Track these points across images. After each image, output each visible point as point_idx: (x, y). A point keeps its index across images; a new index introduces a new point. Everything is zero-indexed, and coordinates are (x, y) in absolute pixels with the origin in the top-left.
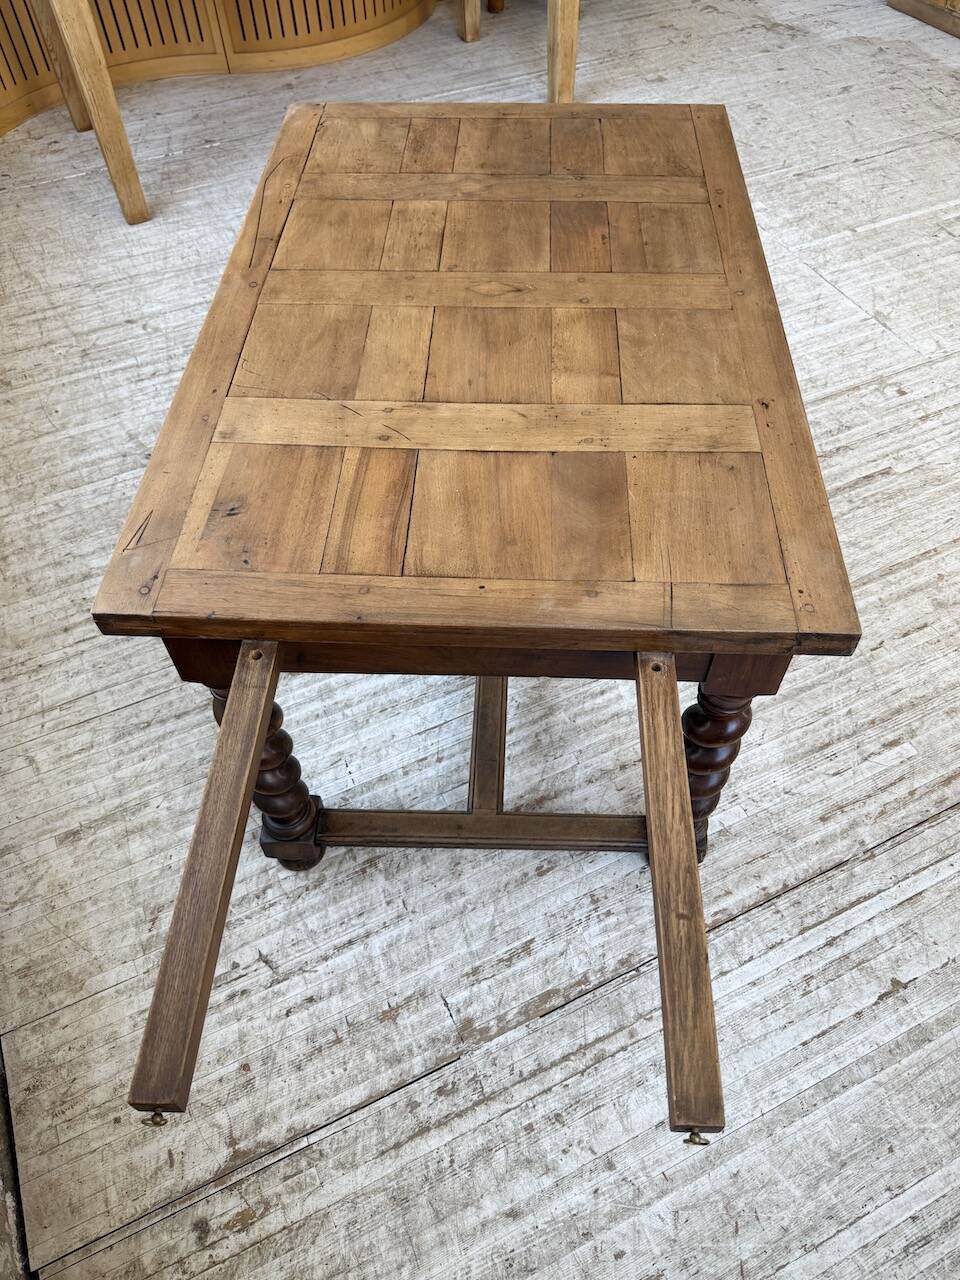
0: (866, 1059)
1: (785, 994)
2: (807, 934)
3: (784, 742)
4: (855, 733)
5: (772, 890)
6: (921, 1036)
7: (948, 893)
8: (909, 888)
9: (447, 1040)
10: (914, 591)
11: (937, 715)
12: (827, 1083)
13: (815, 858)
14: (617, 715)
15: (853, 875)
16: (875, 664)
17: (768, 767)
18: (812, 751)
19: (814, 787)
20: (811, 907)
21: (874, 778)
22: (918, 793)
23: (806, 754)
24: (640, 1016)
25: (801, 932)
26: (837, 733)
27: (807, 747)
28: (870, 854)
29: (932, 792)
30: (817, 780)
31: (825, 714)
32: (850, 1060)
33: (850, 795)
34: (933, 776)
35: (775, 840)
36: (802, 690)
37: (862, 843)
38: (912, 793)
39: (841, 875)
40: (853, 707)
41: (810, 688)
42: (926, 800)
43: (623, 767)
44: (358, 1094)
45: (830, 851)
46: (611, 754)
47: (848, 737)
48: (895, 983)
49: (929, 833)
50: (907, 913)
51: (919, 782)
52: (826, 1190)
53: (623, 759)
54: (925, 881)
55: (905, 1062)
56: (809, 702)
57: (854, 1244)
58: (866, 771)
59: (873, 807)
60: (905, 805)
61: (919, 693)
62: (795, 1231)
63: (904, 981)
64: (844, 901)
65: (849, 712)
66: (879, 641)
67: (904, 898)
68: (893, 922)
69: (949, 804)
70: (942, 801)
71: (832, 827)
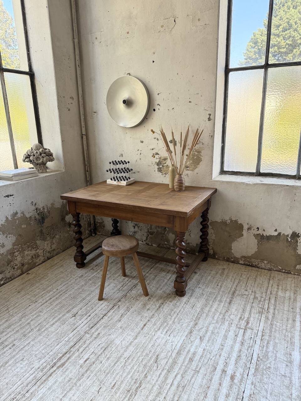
0: (78, 304)
2: (95, 315)
3: (116, 345)
4: (98, 357)
5: (105, 317)
6: (69, 311)
7: (66, 334)
8: (75, 331)
9: (146, 277)
11: (75, 376)
12: (84, 300)
13: (98, 326)
14: (159, 329)
15: (89, 327)
16: (98, 383)
17: (117, 337)
18: (107, 347)
19: (103, 340)
20: (96, 318)
21: (89, 349)
23: (109, 345)
24: (120, 292)
26: (103, 355)
28: (86, 333)
29: (73, 353)
30: (104, 341)
31: (108, 358)
32: (81, 303)
33: (94, 342)
34: (73, 358)
35: (108, 325)
36: (117, 361)
37: (88, 334)
38: (78, 350)
39: (91, 326)
41: (115, 363)
42: (74, 351)
43: (149, 320)
45: (95, 329)
46: (154, 322)
47: (100, 355)
48: (75, 316)
49: (72, 344)
50: (74, 328)
51: (77, 354)
52: (81, 290)
53: (150, 322)
54: (71, 335)
55: (71, 307)
56: (114, 359)
57: (75, 288)
58: (92, 350)
59: (88, 342)
60: (80, 347)
61: (81, 380)
62: (84, 285)
63: (73, 317)
64: (89, 322)
65: (101, 363)
66: (99, 393)
67: (76, 329)
68: (78, 324)
69: (68, 353)
70: (70, 353)
71: (96, 333)
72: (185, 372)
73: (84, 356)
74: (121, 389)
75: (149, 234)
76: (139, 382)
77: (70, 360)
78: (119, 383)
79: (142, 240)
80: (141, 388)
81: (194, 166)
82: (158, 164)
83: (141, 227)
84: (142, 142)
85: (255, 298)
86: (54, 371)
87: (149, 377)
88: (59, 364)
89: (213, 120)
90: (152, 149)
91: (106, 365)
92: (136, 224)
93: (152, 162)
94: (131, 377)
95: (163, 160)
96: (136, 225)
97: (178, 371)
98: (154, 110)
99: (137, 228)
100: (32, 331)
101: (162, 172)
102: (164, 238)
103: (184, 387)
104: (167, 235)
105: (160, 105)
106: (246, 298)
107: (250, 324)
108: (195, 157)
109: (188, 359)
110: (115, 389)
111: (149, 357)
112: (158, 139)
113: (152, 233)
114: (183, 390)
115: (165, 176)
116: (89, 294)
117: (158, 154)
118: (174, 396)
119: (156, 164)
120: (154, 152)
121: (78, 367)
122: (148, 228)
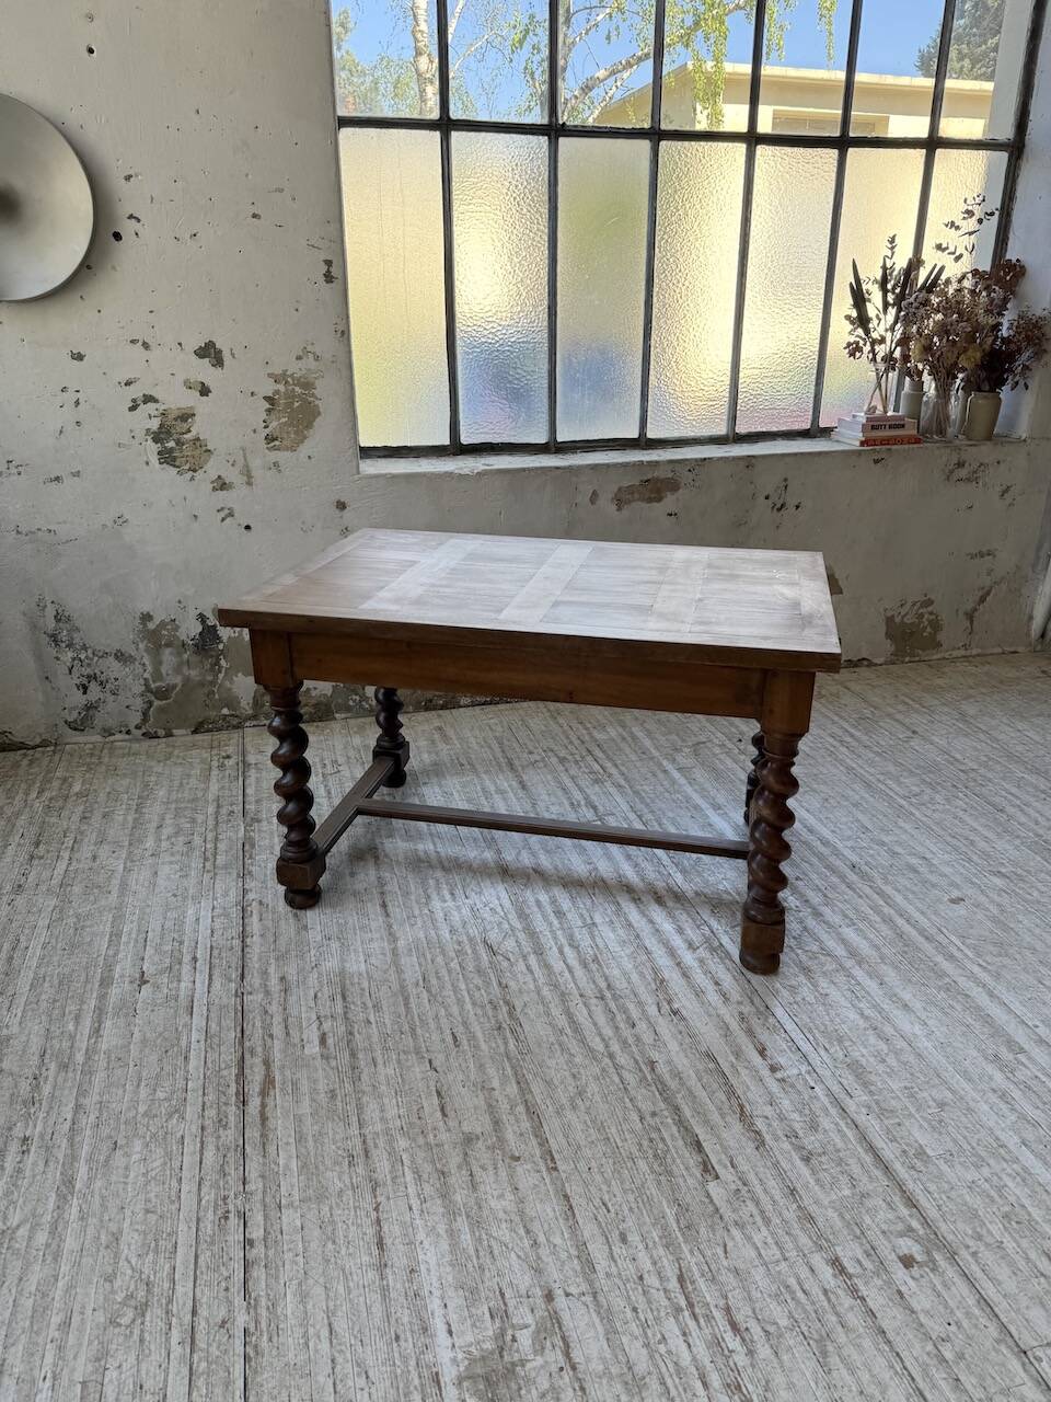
0: (116, 954)
1: (181, 931)
2: (209, 950)
3: (360, 975)
4: (347, 1019)
5: (248, 940)
6: (106, 982)
7: (180, 1029)
8: (200, 1009)
10: (497, 1123)
11: (334, 1082)
12: (119, 935)
13: (255, 965)
14: (429, 898)
15: (230, 981)
16: (412, 1057)
17: (343, 961)
18: (343, 988)
19: (312, 983)
20: (223, 955)
21: (299, 1017)
22: (269, 1040)
23: (343, 985)
24: (215, 874)
25: (211, 946)
26: (353, 1008)
27: (348, 986)
28: (240, 995)
29: (264, 1050)
30: (316, 983)
31: (374, 1006)
32: (122, 947)
33: (292, 999)
34: (277, 1056)
35: (283, 949)
36: (406, 999)
37: (251, 993)
38: (271, 1036)
39: (235, 975)
40: (374, 1026)
41: (407, 1005)
42: (260, 1043)
43: (382, 893)
44: (249, 791)
45: (256, 974)
46: (397, 890)
47: (345, 1013)
48: (146, 982)
49: (231, 1035)
50: (183, 1003)
51: (277, 1045)
52: (72, 921)
53: (388, 894)
54: (198, 1021)
55: (100, 971)
56: (391, 1000)
57: (40, 923)
58: (309, 1015)
59: (274, 1008)
60: (263, 1028)
61: (365, 1077)
62: (67, 905)
63: (143, 987)
64: (216, 973)
65: (369, 1022)
66: (438, 1069)
67: (195, 1004)
68: (184, 993)
69: (247, 1056)
70: (252, 1053)
71: (274, 981)
72: (571, 938)
73: (305, 1037)
74: (479, 1035)
75: (153, 698)
76: (501, 1002)
77: (277, 1063)
78: (460, 1030)
79: (126, 726)
80: (519, 1010)
81: (296, 433)
82: (158, 437)
83: (116, 679)
84: (79, 357)
85: (562, 760)
86: (263, 1105)
87: (512, 984)
88: (254, 1088)
89: (340, 281)
90: (128, 384)
91: (386, 1021)
92: (89, 677)
93: (131, 431)
94: (474, 1004)
95: (175, 419)
96: (92, 677)
97: (556, 944)
98: (117, 236)
99: (99, 688)
100: (41, 1080)
101: (177, 463)
102: (217, 696)
103: (596, 960)
104: (227, 684)
105: (139, 220)
106: (545, 766)
107: (601, 808)
108: (296, 404)
109: (552, 918)
110: (465, 1042)
111: (469, 952)
112: (146, 346)
113: (162, 694)
114: (600, 965)
115: (192, 479)
116: (119, 918)
117: (156, 401)
118: (594, 982)
119: (149, 438)
120: (136, 392)
121: (319, 1062)
122: (145, 679)
